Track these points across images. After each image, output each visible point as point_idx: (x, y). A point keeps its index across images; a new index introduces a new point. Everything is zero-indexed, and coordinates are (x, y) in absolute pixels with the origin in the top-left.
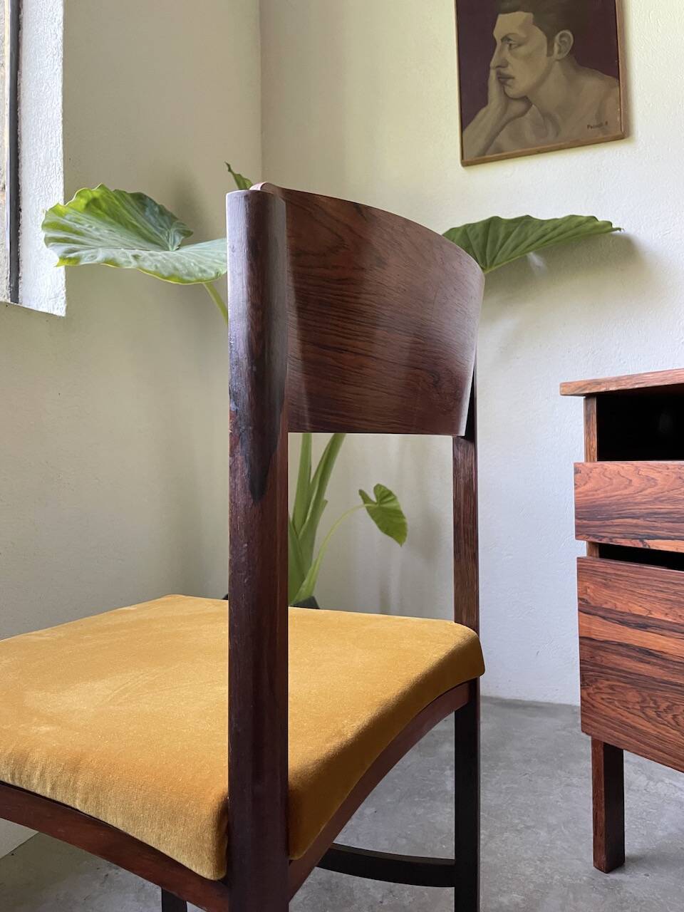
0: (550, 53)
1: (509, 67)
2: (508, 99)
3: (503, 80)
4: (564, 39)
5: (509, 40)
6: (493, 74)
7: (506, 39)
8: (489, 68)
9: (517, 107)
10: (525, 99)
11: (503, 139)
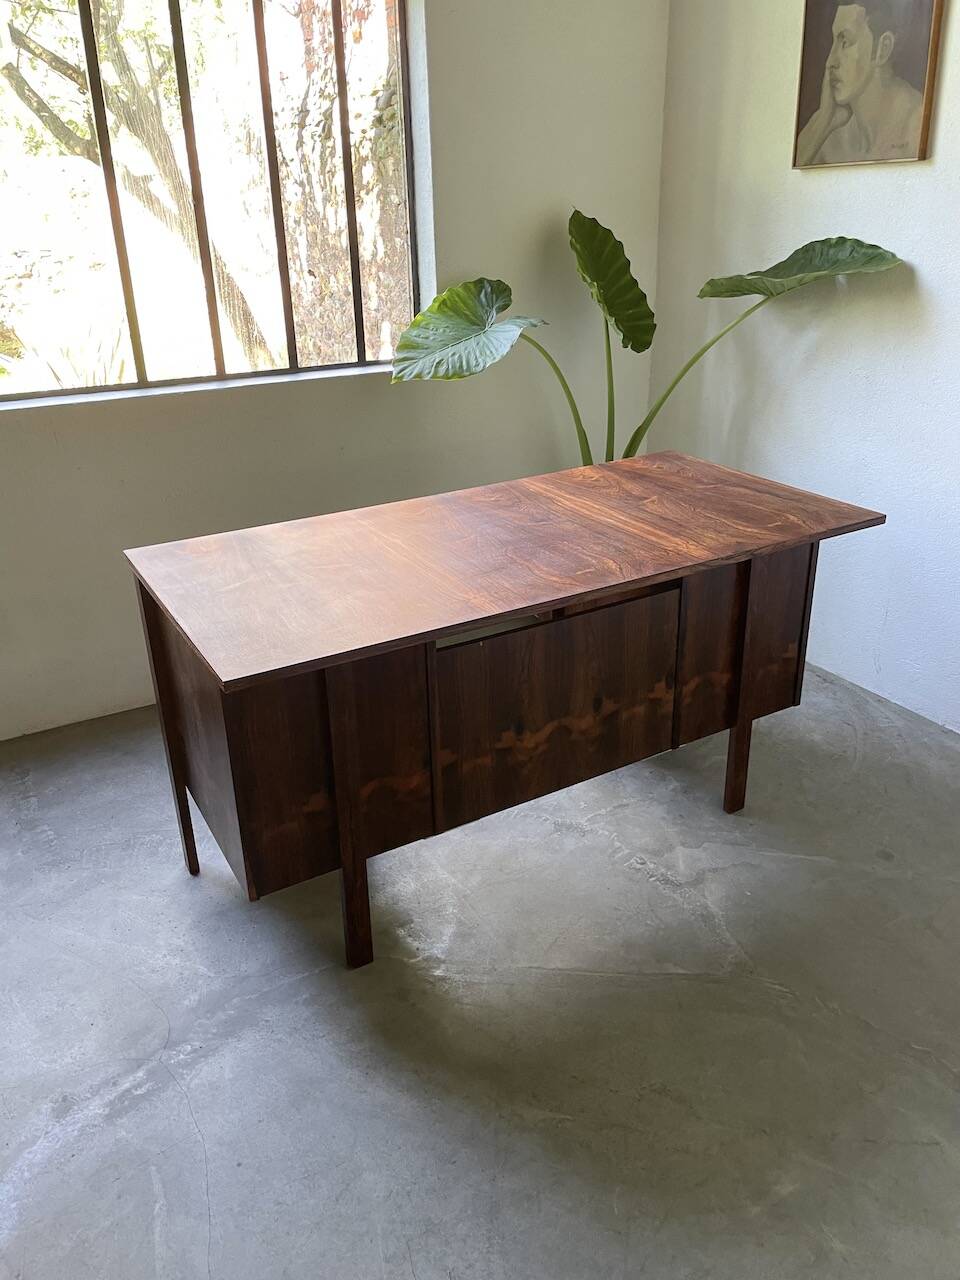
0: (873, 59)
1: (840, 69)
2: (836, 105)
3: (834, 81)
4: (887, 42)
5: (843, 37)
6: (827, 73)
7: (841, 35)
8: (825, 68)
9: (842, 114)
10: (848, 106)
11: (826, 148)
